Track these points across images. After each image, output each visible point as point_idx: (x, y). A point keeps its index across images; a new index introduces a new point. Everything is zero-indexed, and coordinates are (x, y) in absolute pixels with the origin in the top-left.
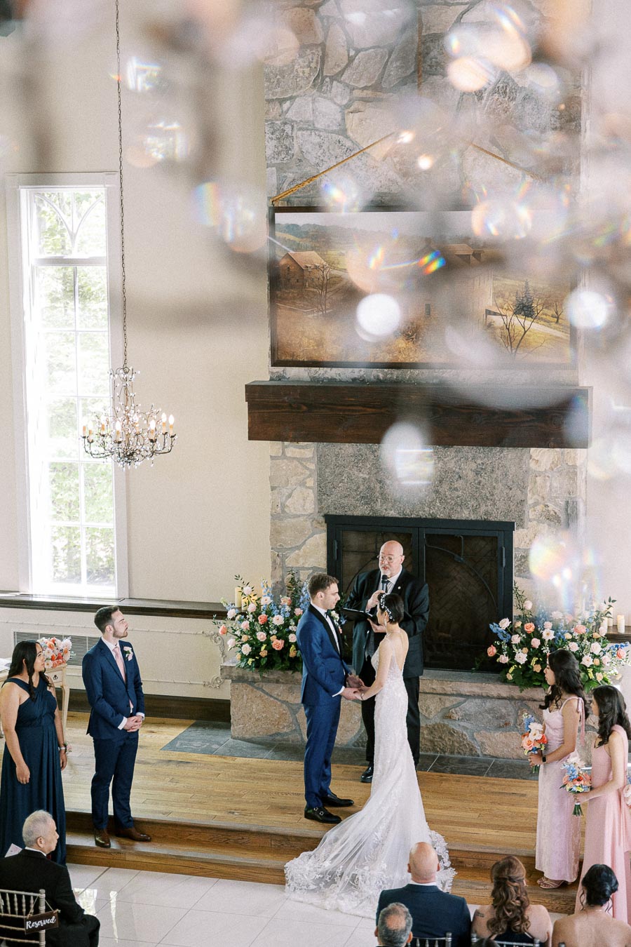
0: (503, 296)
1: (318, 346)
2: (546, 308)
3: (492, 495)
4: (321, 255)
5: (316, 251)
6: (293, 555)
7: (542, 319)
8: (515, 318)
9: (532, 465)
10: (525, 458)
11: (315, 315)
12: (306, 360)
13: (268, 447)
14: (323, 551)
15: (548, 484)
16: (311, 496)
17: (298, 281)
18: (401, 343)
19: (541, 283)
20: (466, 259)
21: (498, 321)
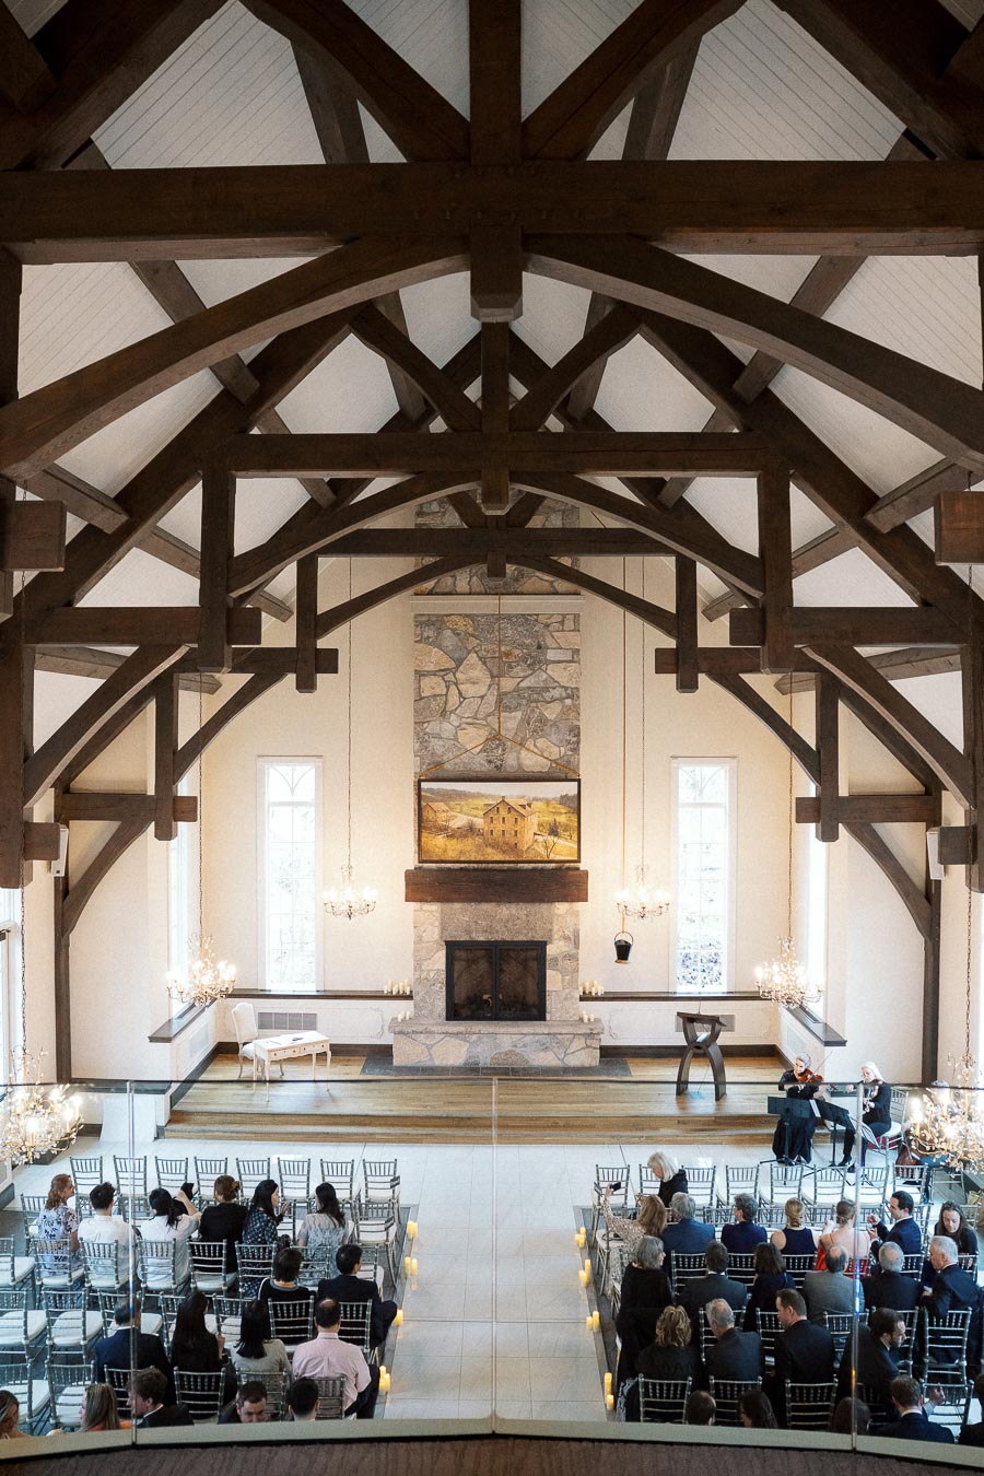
0: (543, 825)
1: (443, 851)
2: (566, 832)
3: (535, 927)
4: (446, 805)
5: (444, 802)
6: (426, 963)
7: (563, 837)
8: (549, 836)
9: (556, 911)
10: (553, 907)
11: (443, 836)
12: (437, 859)
13: (413, 905)
14: (444, 959)
15: (565, 921)
16: (437, 931)
17: (433, 818)
18: (489, 850)
19: (562, 819)
20: (523, 806)
21: (540, 838)
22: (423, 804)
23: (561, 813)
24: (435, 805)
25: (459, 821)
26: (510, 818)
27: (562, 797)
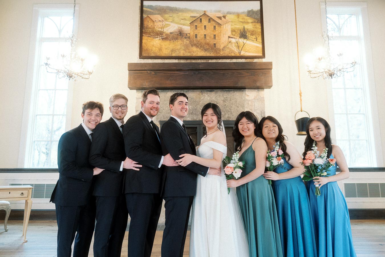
0: (235, 31)
1: (159, 50)
2: (252, 35)
3: (231, 110)
4: (162, 17)
5: (160, 15)
7: (250, 40)
8: (240, 39)
9: (247, 98)
10: (243, 94)
11: (159, 38)
12: (154, 56)
15: (253, 104)
17: (152, 26)
18: (194, 49)
19: (249, 27)
20: (220, 18)
21: (233, 40)
22: (145, 16)
23: (248, 23)
24: (153, 17)
25: (172, 28)
26: (210, 26)
27: (249, 12)
